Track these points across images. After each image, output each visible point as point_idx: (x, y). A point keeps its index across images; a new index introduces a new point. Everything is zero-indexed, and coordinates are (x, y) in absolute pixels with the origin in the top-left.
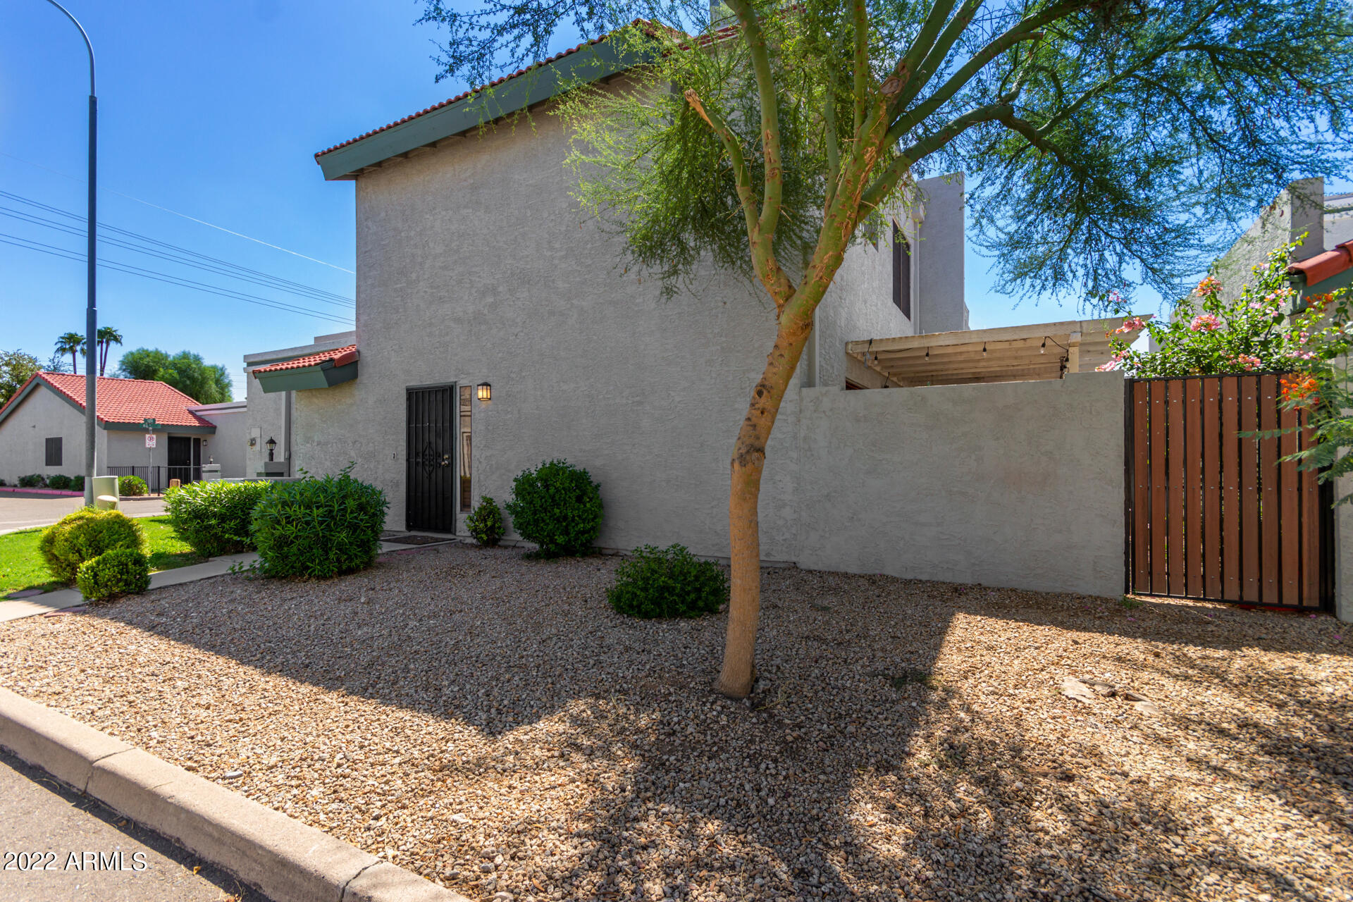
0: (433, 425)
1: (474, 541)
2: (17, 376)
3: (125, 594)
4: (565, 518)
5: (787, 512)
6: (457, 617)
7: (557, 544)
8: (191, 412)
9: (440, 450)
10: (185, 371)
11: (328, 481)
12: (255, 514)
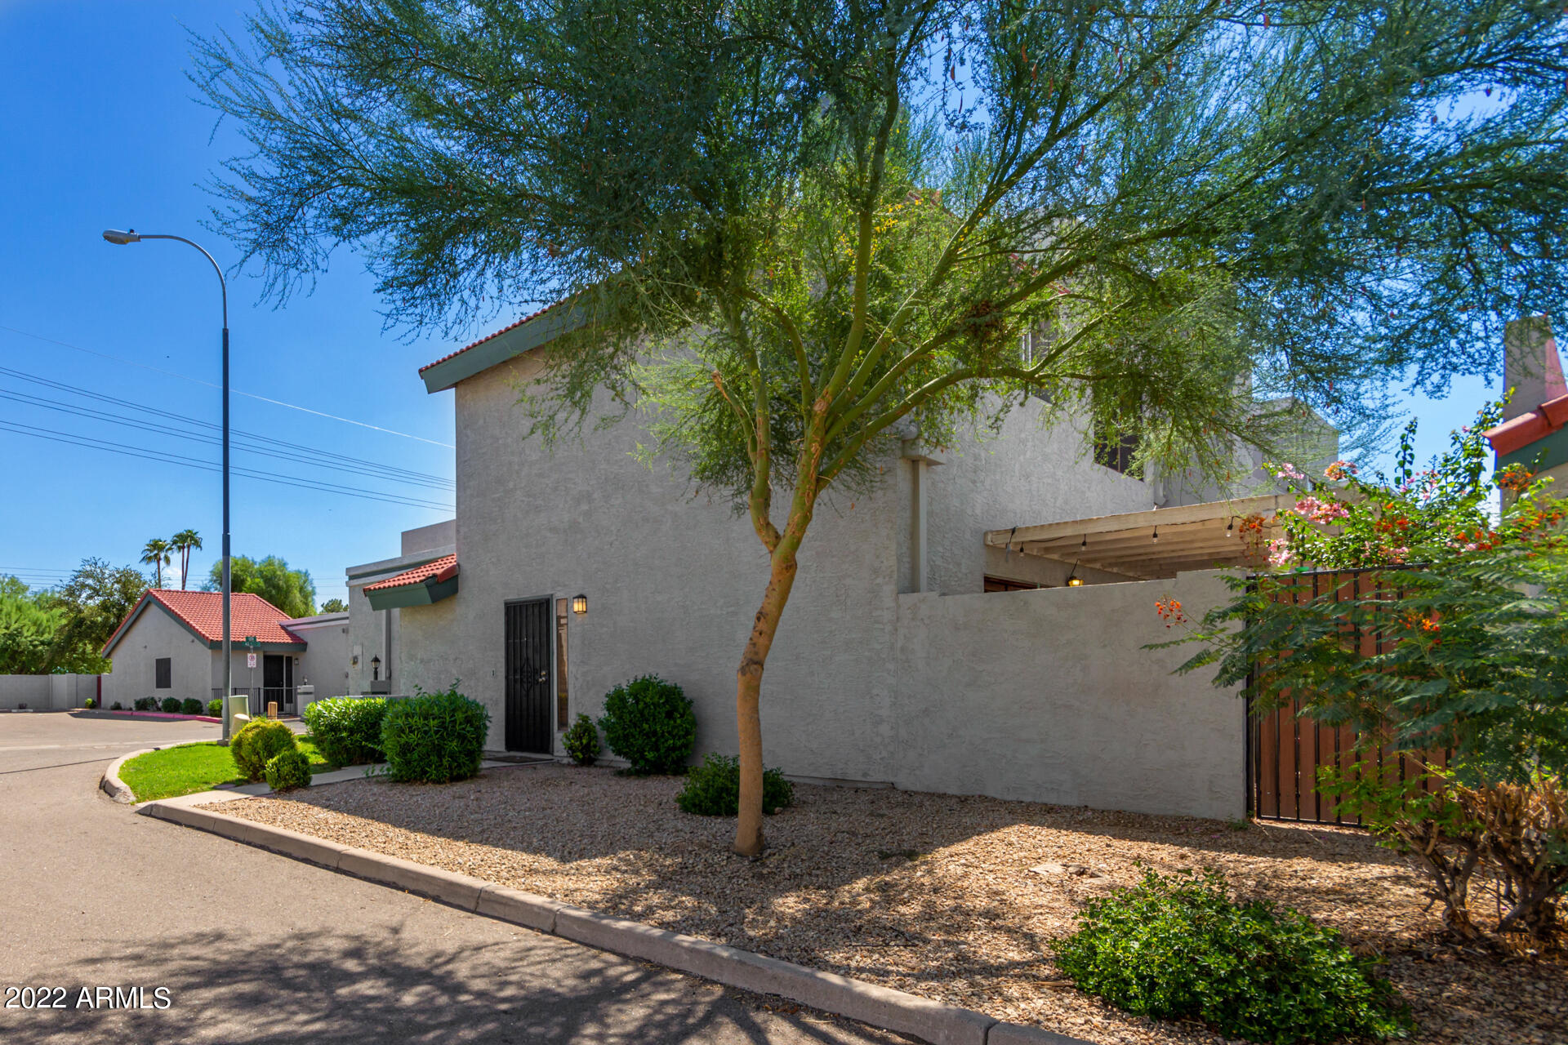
0: (531, 640)
1: (571, 760)
2: (126, 594)
3: (296, 787)
4: (655, 733)
5: (885, 729)
6: (549, 811)
7: (647, 761)
8: (283, 627)
9: (538, 666)
10: (270, 579)
11: (440, 696)
12: (384, 724)
